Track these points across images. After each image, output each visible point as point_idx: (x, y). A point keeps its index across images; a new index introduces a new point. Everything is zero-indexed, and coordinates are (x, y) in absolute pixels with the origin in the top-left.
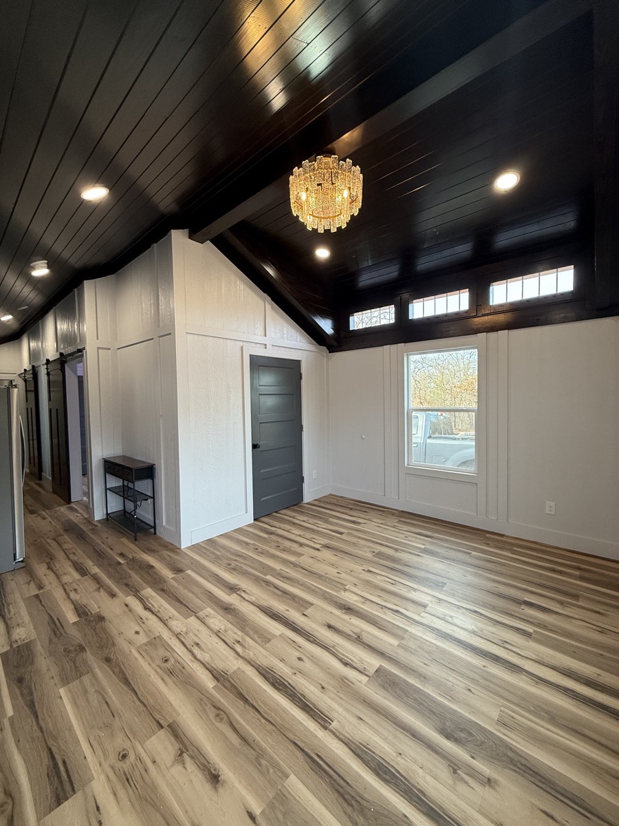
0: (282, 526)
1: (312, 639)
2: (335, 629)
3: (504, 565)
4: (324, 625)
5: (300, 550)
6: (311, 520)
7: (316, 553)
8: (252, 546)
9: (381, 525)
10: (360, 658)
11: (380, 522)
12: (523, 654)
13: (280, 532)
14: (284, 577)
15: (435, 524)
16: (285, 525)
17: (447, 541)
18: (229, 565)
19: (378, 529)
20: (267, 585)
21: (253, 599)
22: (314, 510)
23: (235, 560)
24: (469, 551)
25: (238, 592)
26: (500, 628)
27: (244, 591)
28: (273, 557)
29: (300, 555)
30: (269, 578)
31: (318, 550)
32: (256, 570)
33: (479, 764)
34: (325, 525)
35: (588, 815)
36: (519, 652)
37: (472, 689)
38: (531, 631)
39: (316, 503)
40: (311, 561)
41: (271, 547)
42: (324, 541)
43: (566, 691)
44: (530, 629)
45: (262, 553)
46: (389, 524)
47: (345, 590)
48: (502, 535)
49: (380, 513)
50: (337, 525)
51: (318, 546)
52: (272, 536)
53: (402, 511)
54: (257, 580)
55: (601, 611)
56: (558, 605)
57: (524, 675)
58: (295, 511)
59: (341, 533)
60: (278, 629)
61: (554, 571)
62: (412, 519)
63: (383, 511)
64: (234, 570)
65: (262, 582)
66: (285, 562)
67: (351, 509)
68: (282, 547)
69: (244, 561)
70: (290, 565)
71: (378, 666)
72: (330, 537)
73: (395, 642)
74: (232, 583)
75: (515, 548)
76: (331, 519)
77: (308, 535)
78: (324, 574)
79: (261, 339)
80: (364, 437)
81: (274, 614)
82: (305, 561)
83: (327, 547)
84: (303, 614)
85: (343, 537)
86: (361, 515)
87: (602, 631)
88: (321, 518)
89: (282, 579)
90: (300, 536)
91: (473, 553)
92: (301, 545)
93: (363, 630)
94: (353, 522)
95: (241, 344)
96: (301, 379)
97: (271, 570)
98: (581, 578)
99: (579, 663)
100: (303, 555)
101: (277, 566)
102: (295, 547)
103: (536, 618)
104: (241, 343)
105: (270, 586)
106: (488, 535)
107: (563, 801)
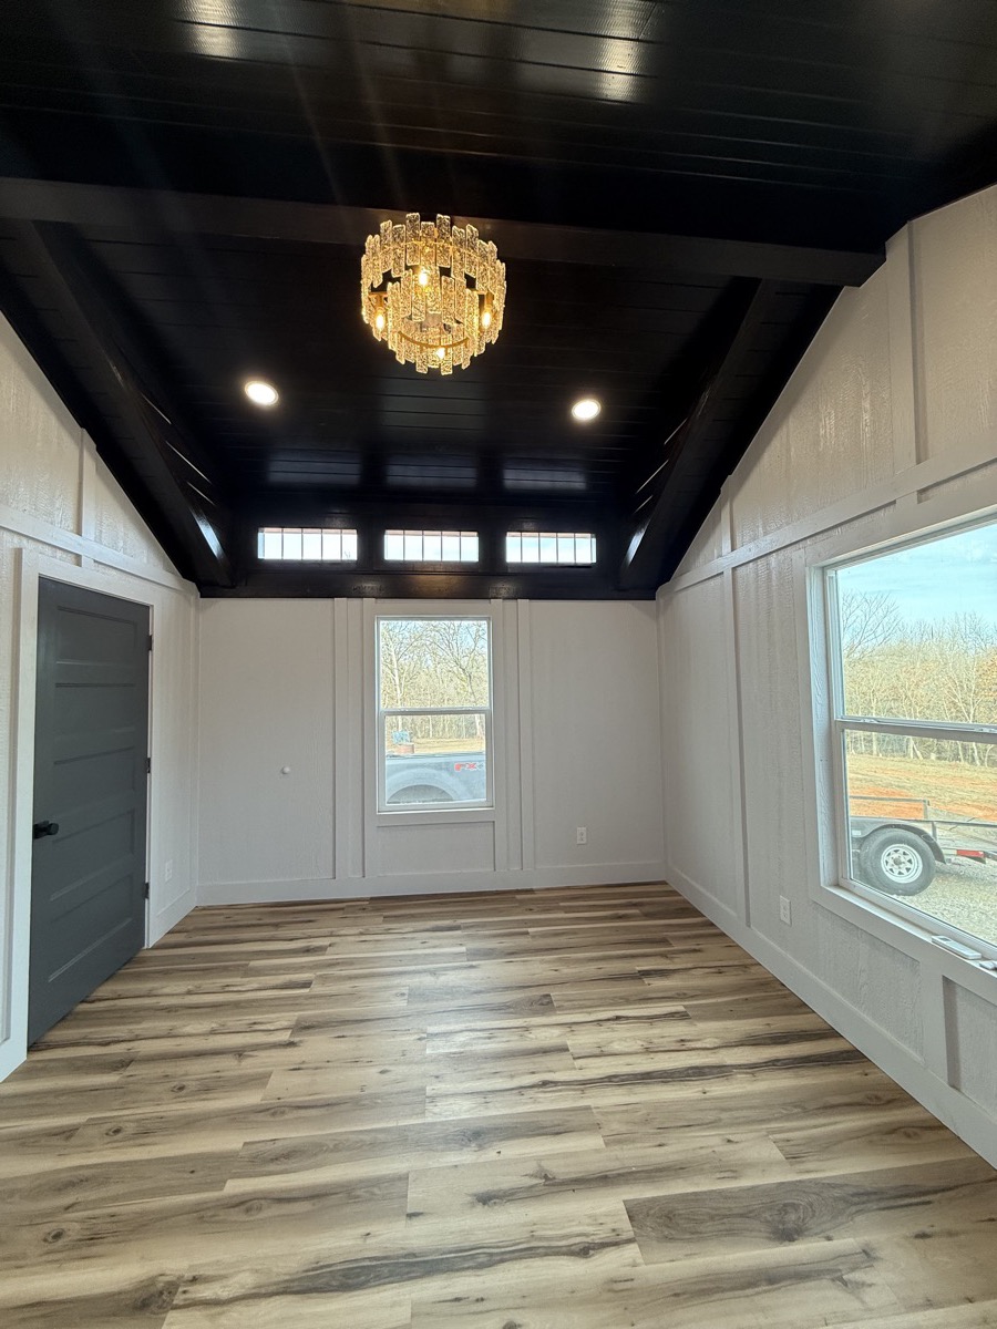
0: (138, 1028)
1: (482, 1259)
2: (495, 1197)
3: (574, 932)
4: (472, 1205)
5: (250, 1066)
6: (207, 983)
7: (293, 1055)
8: (91, 1131)
9: (363, 938)
10: (590, 1216)
11: (355, 930)
12: (708, 1046)
13: (145, 1047)
14: (275, 1159)
15: (441, 903)
16: (145, 1025)
17: (483, 925)
18: (58, 1236)
19: (363, 946)
20: (248, 1211)
21: (245, 1281)
22: (193, 957)
23: (68, 1208)
24: (524, 930)
25: (179, 1299)
26: (661, 1024)
27: (194, 1280)
28: (190, 1123)
29: (260, 1080)
30: (235, 1187)
31: (291, 1044)
32: (172, 1190)
33: (842, 1241)
34: (255, 982)
35: (927, 1198)
36: (704, 1046)
37: (731, 1137)
38: (681, 1009)
39: (181, 938)
40: (297, 1080)
41: (158, 1101)
42: (288, 1018)
43: (774, 1064)
44: (678, 1007)
45: (145, 1132)
46: (375, 929)
47: (433, 1099)
48: (531, 891)
49: (340, 914)
50: (276, 970)
51: (285, 1036)
52: (130, 1070)
53: (372, 899)
54: (205, 1219)
55: (697, 947)
56: (664, 960)
57: (736, 1073)
58: (139, 977)
59: (307, 985)
60: (394, 1304)
61: (620, 918)
62: (400, 907)
63: (343, 909)
64: (93, 1238)
65: (222, 1215)
66: (237, 1118)
67: (276, 925)
68: (192, 1085)
69: (103, 1192)
70: (260, 1117)
71: (622, 1206)
72: (293, 1003)
73: (594, 1142)
74: (125, 1285)
75: (562, 904)
76: (252, 963)
77: (233, 1021)
78: (358, 1093)
79: (68, 540)
80: (287, 770)
81: (347, 1274)
82: (285, 1085)
83: (303, 1027)
84: (411, 1216)
85: (317, 989)
86: (309, 932)
87: (720, 971)
88: (226, 969)
89: (272, 1167)
90: (213, 1032)
91: (530, 930)
92: (240, 1053)
93: (539, 1159)
94: (307, 951)
95: (16, 542)
96: (150, 649)
97: (222, 1165)
98: (648, 916)
99: (751, 1021)
100: (268, 1075)
101: (230, 1141)
102: (228, 1065)
103: (671, 989)
104: (16, 539)
105: (260, 1209)
106: (518, 897)
107: (911, 1205)
